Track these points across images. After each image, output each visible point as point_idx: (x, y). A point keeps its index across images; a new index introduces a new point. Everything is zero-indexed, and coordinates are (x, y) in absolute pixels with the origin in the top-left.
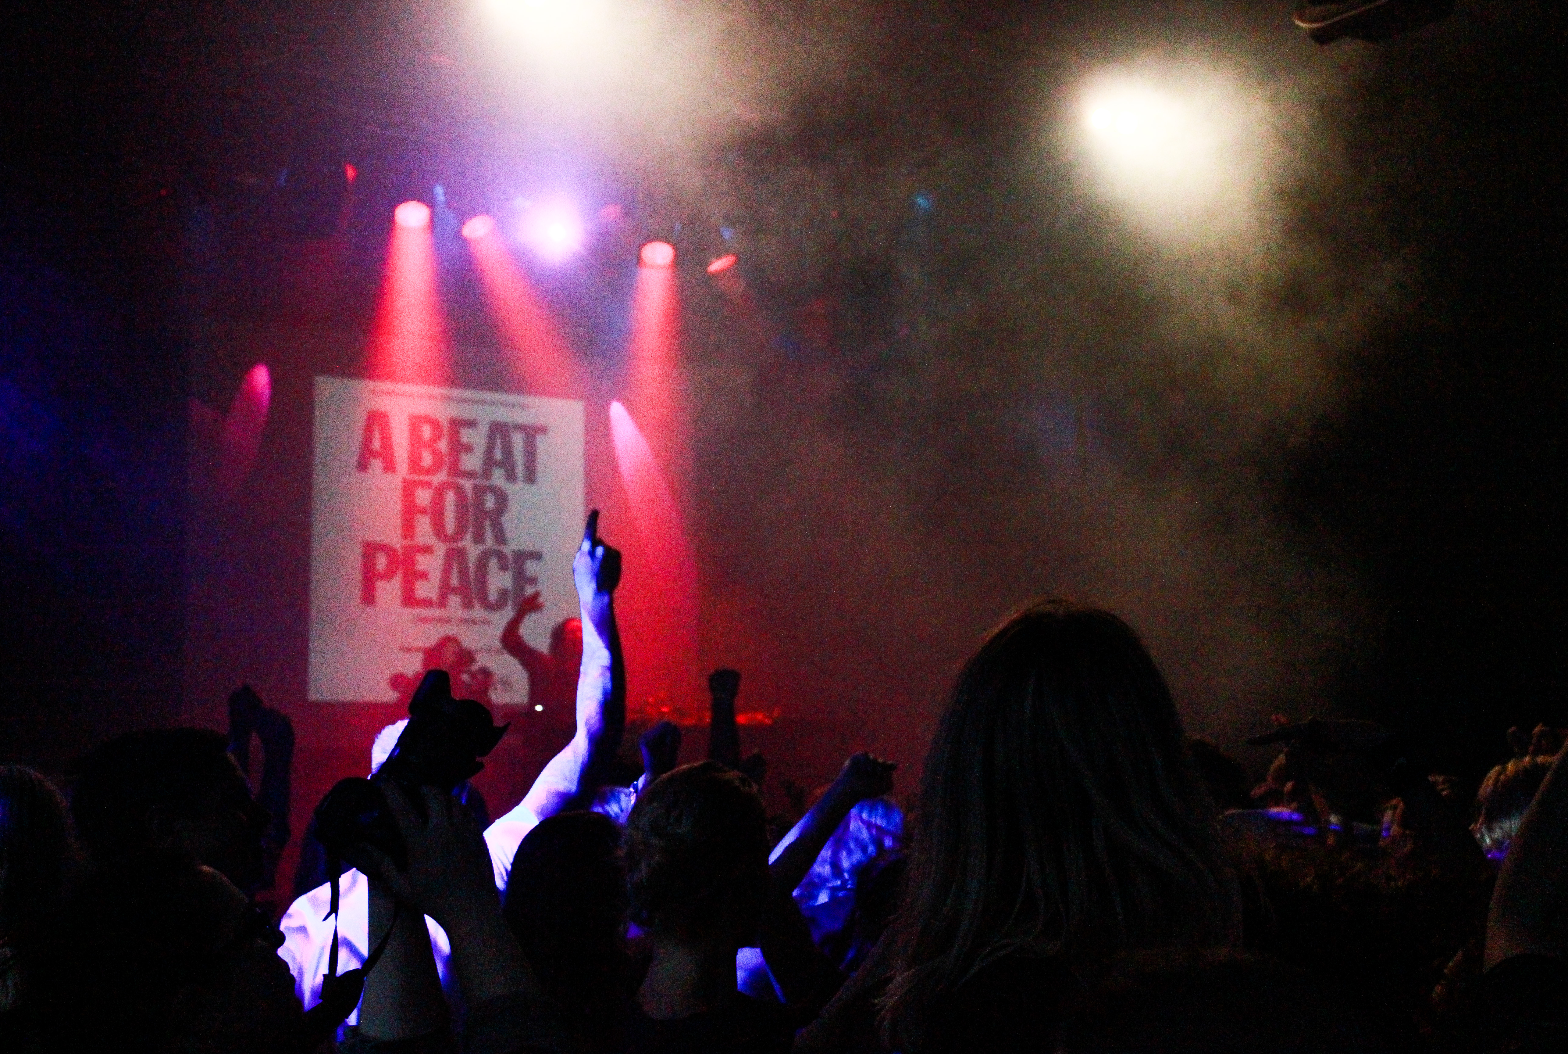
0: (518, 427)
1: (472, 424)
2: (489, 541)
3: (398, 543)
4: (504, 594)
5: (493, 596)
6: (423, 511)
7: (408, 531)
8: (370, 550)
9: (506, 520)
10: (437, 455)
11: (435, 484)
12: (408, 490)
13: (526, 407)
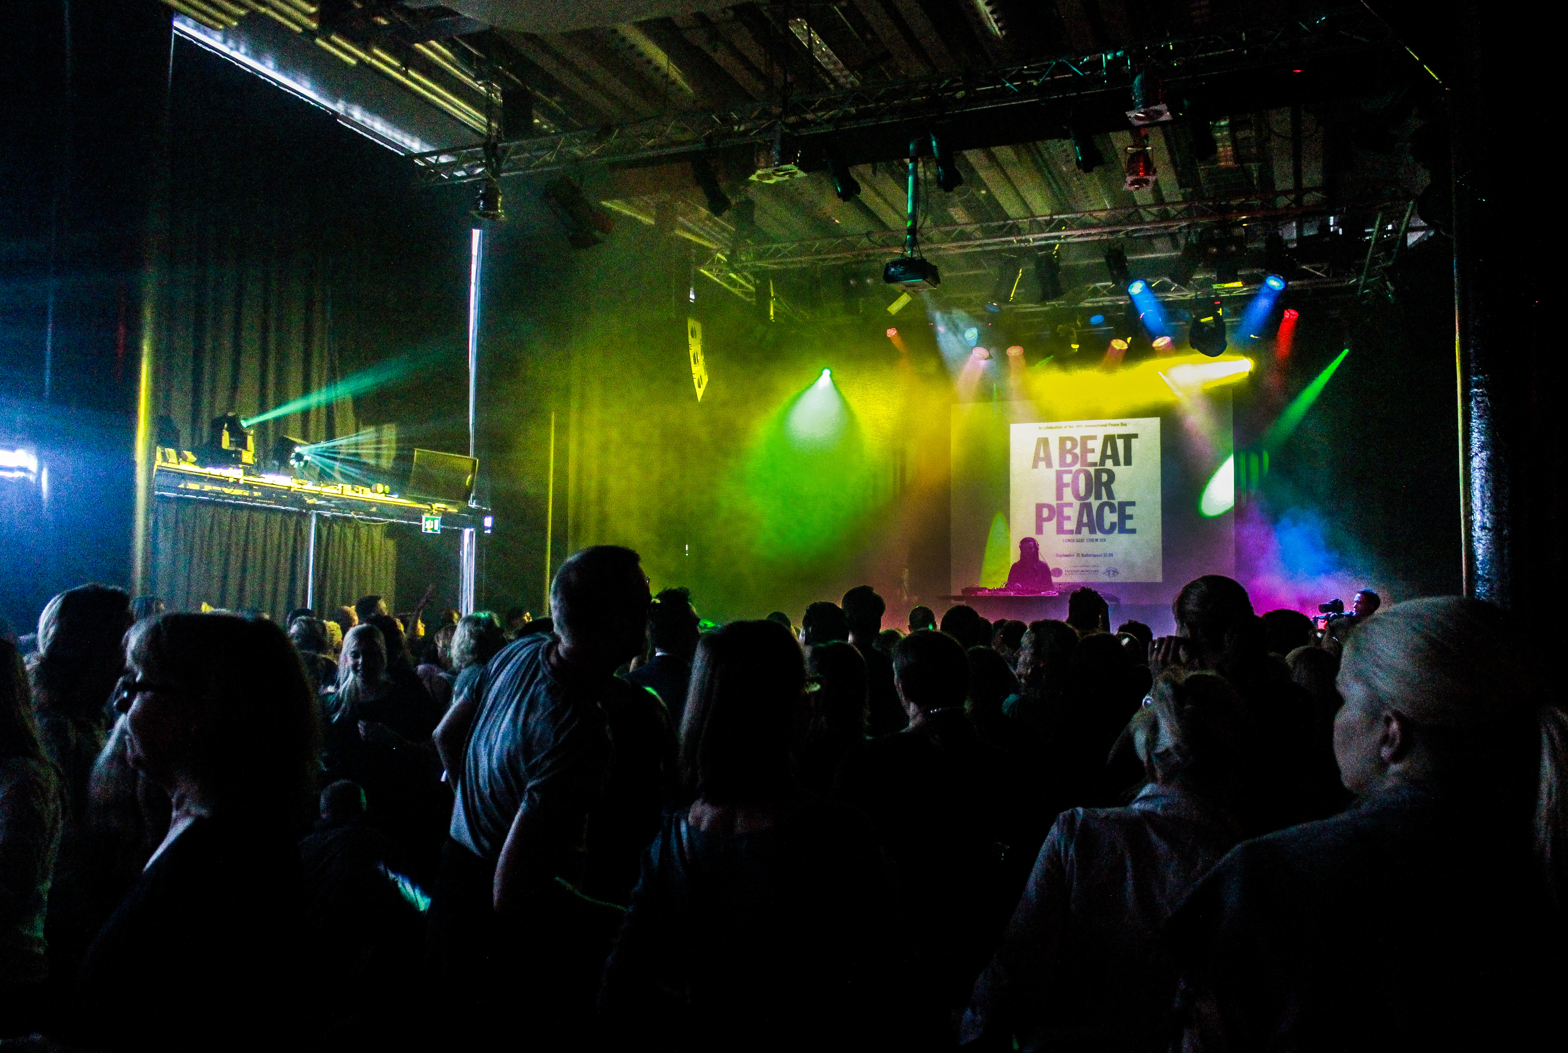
0: (1120, 436)
1: (1094, 438)
2: (1105, 498)
3: (1054, 503)
4: (1113, 525)
5: (1107, 526)
6: (1067, 485)
7: (1060, 496)
8: (1039, 507)
9: (1114, 486)
10: (1075, 457)
11: (1074, 471)
12: (1059, 475)
13: (1125, 425)
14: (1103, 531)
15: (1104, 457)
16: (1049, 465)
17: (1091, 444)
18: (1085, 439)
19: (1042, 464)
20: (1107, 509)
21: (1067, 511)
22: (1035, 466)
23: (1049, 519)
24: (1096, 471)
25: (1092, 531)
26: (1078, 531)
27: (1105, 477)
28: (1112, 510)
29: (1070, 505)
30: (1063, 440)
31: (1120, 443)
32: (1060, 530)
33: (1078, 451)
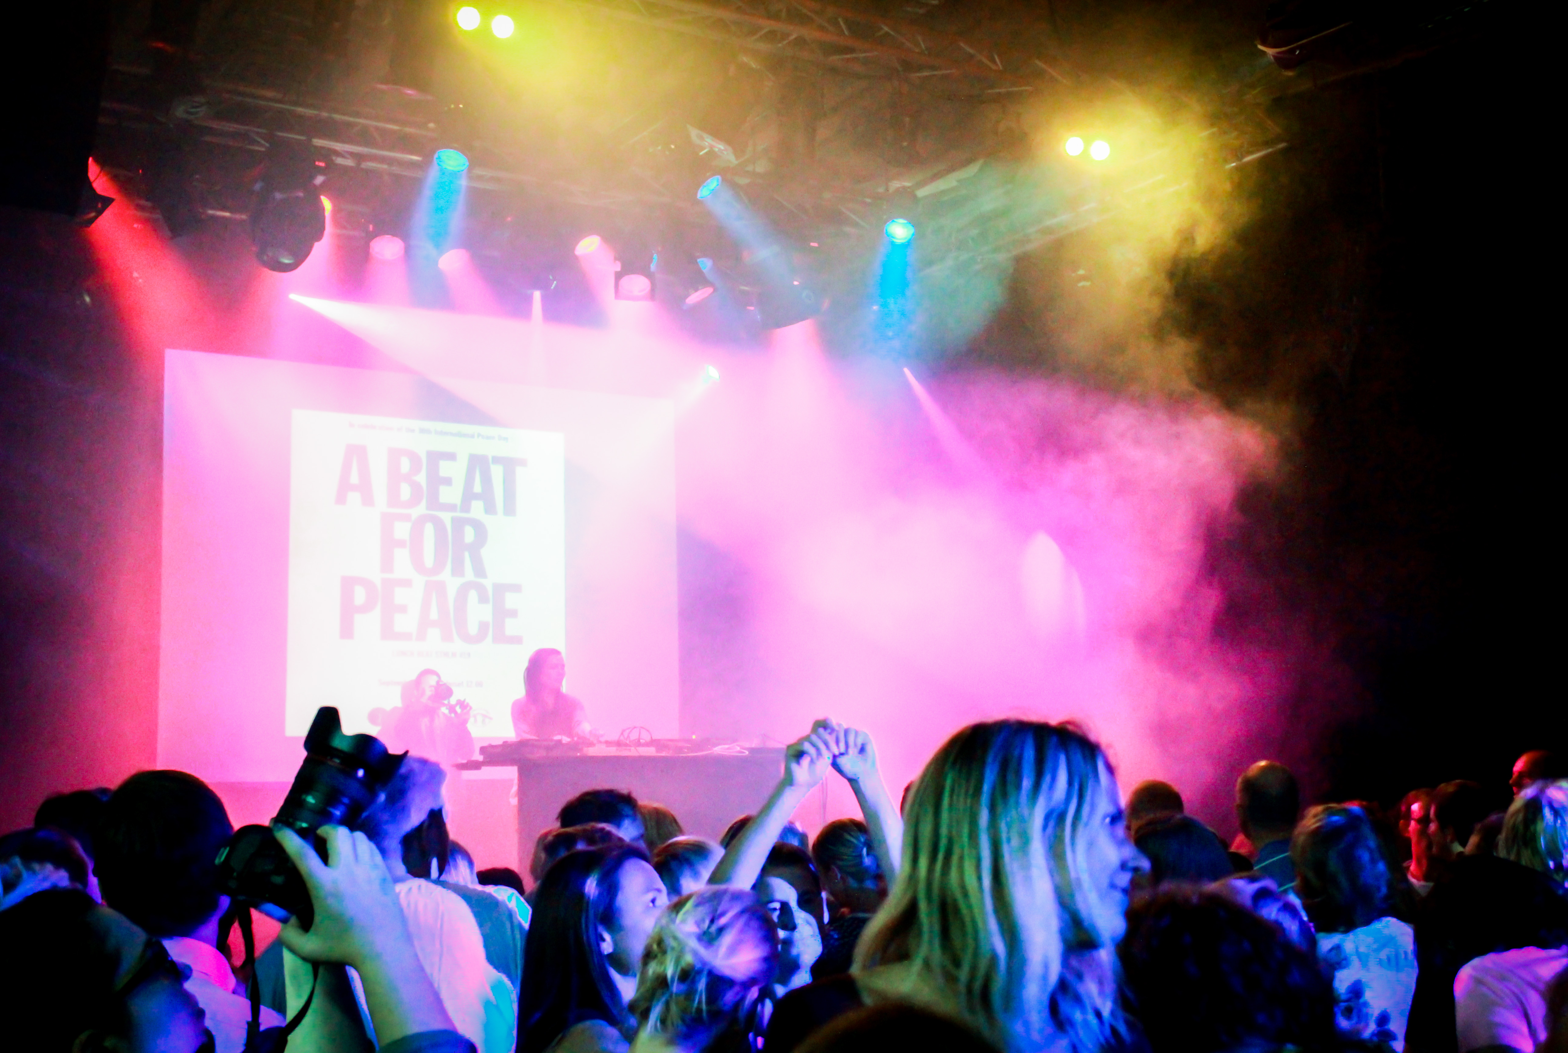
0: (497, 460)
1: (451, 457)
2: (469, 574)
3: (376, 577)
4: (483, 627)
5: (473, 629)
6: (401, 544)
7: (387, 563)
8: (348, 584)
9: (485, 552)
10: (416, 488)
11: (414, 517)
12: (387, 521)
13: (506, 439)
14: (467, 639)
15: (468, 496)
16: (368, 500)
17: (445, 468)
18: (435, 457)
19: (354, 498)
20: (473, 595)
21: (400, 596)
22: (341, 499)
23: (366, 608)
24: (455, 520)
25: (447, 637)
26: (421, 635)
27: (469, 534)
28: (483, 599)
29: (407, 583)
30: (395, 455)
31: (497, 473)
32: (388, 632)
33: (422, 478)
